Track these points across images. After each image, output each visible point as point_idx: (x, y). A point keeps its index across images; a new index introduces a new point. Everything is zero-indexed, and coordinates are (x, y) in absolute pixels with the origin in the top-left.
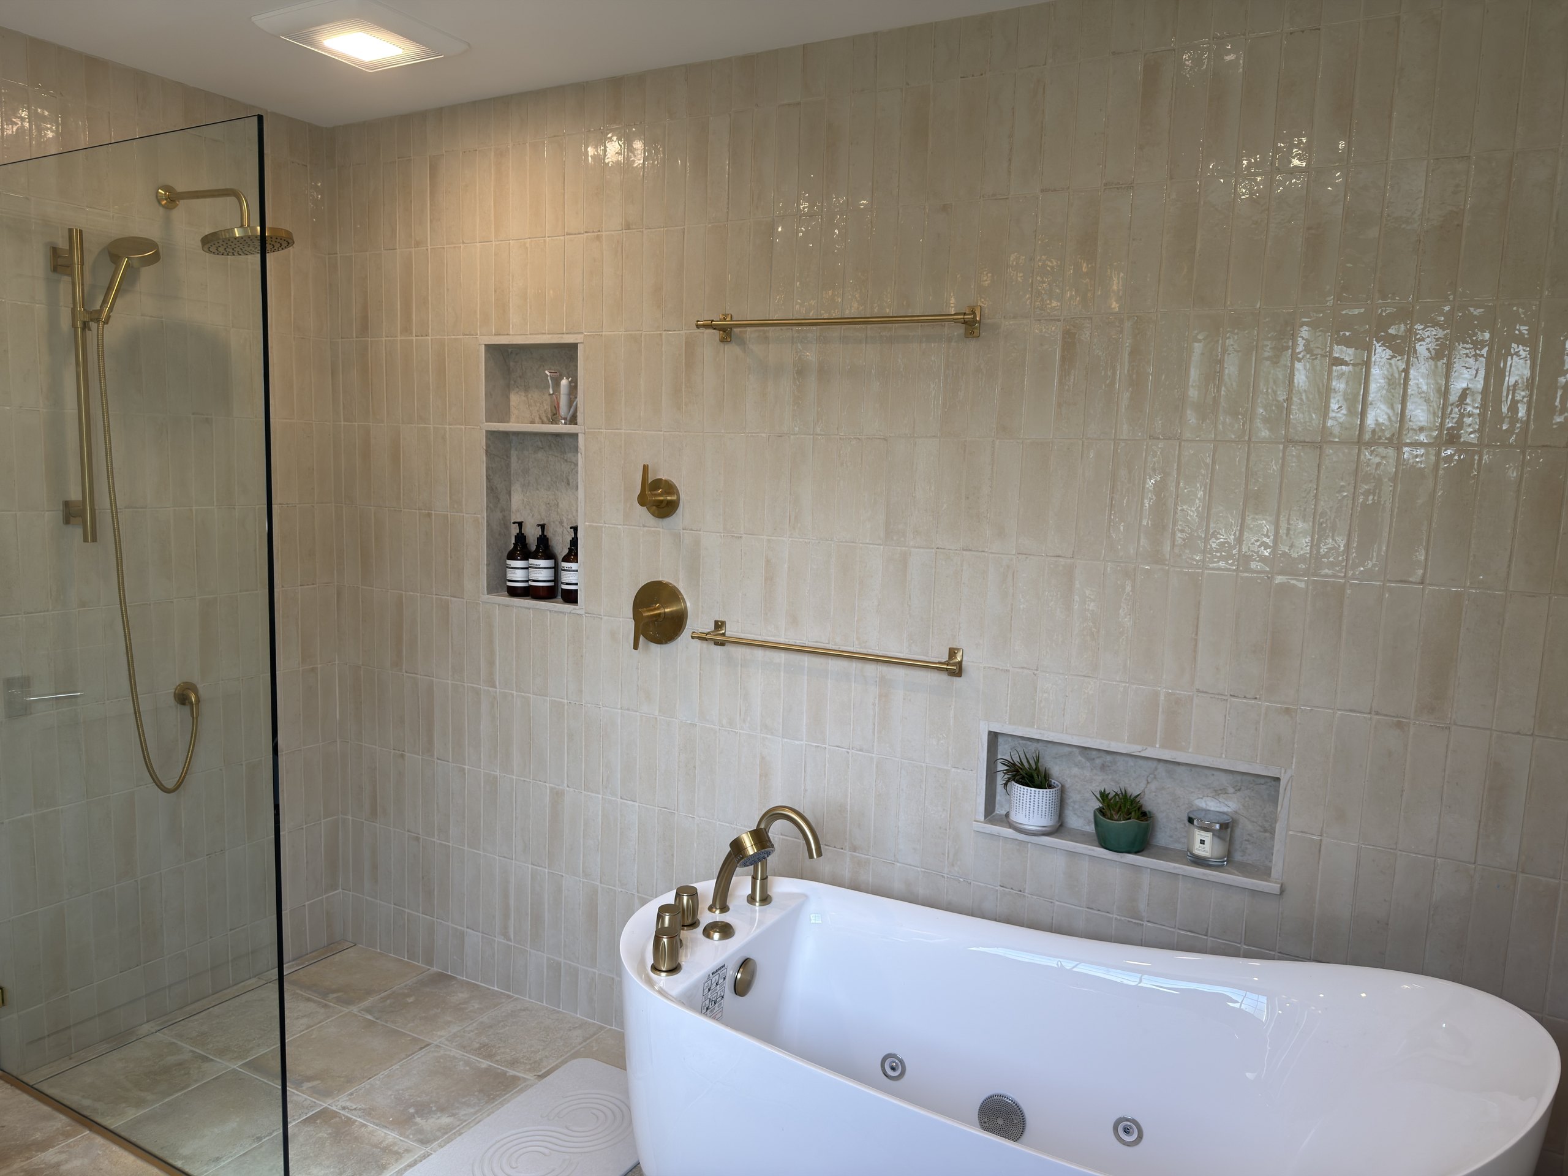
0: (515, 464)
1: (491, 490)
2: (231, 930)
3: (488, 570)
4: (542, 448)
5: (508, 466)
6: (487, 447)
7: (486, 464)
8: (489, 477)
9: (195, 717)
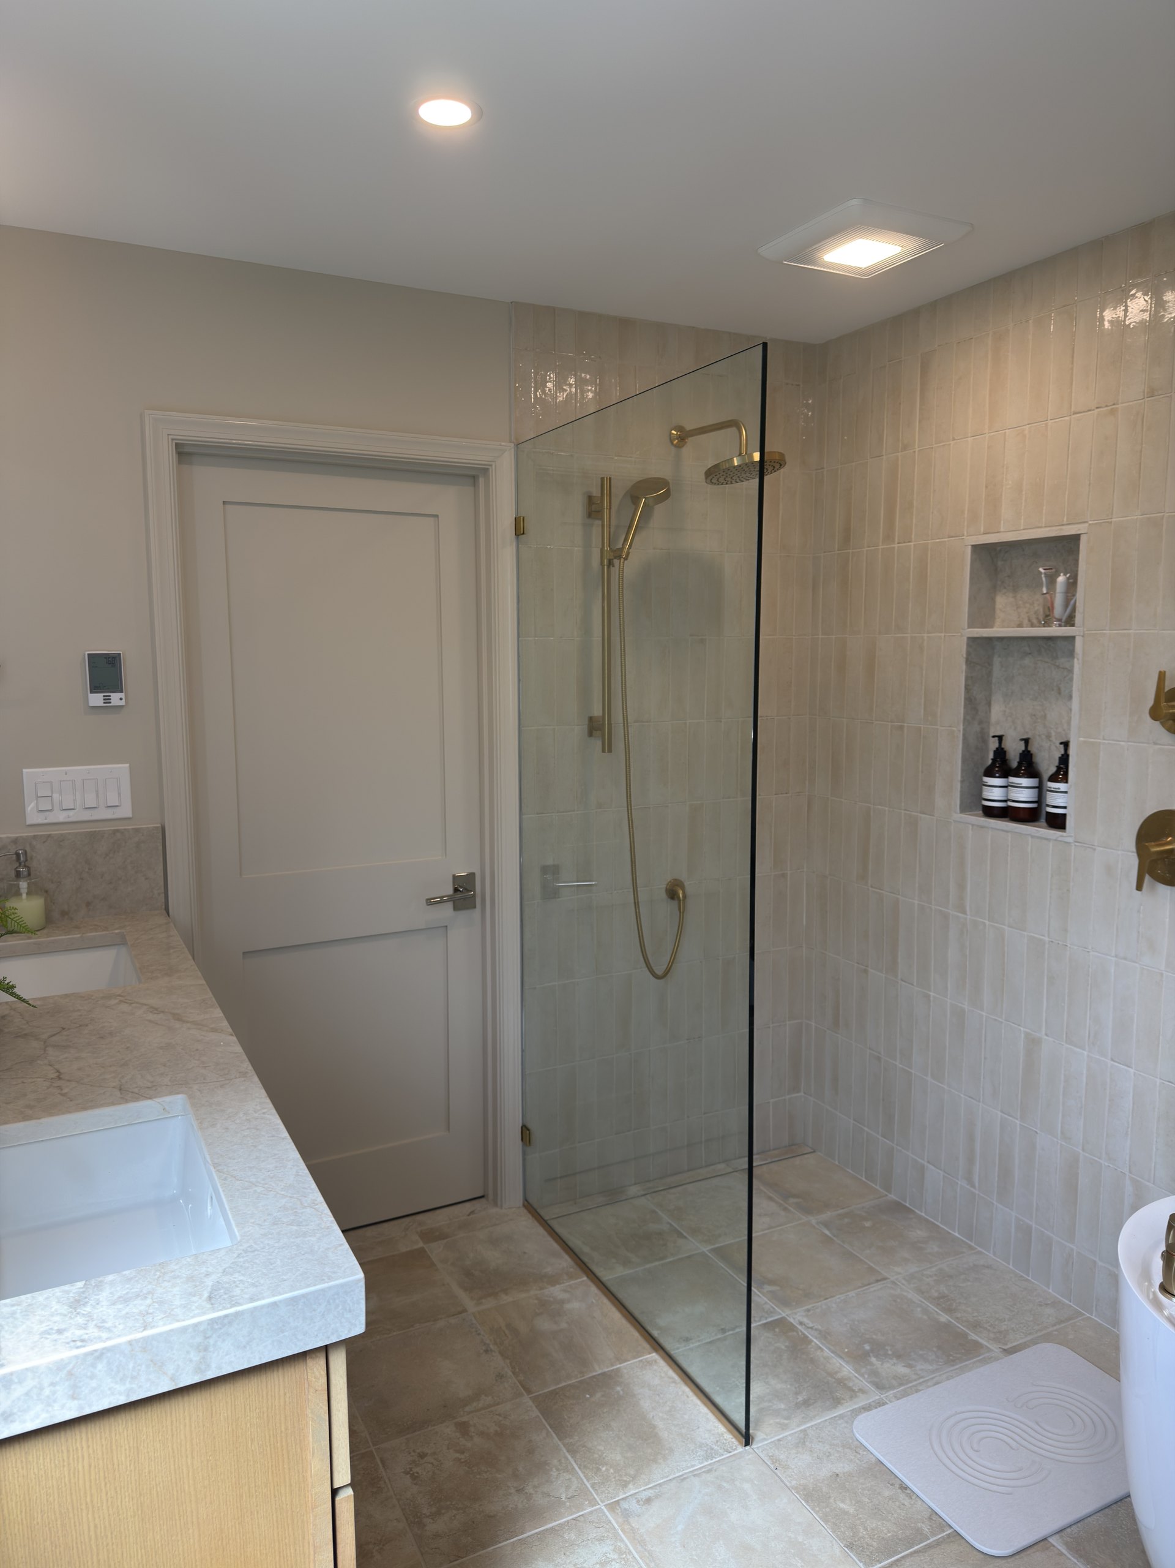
0: (997, 672)
1: (970, 701)
2: (705, 1114)
3: (961, 787)
4: (1030, 654)
5: (990, 674)
6: (967, 655)
7: (966, 673)
8: (967, 687)
9: (682, 912)
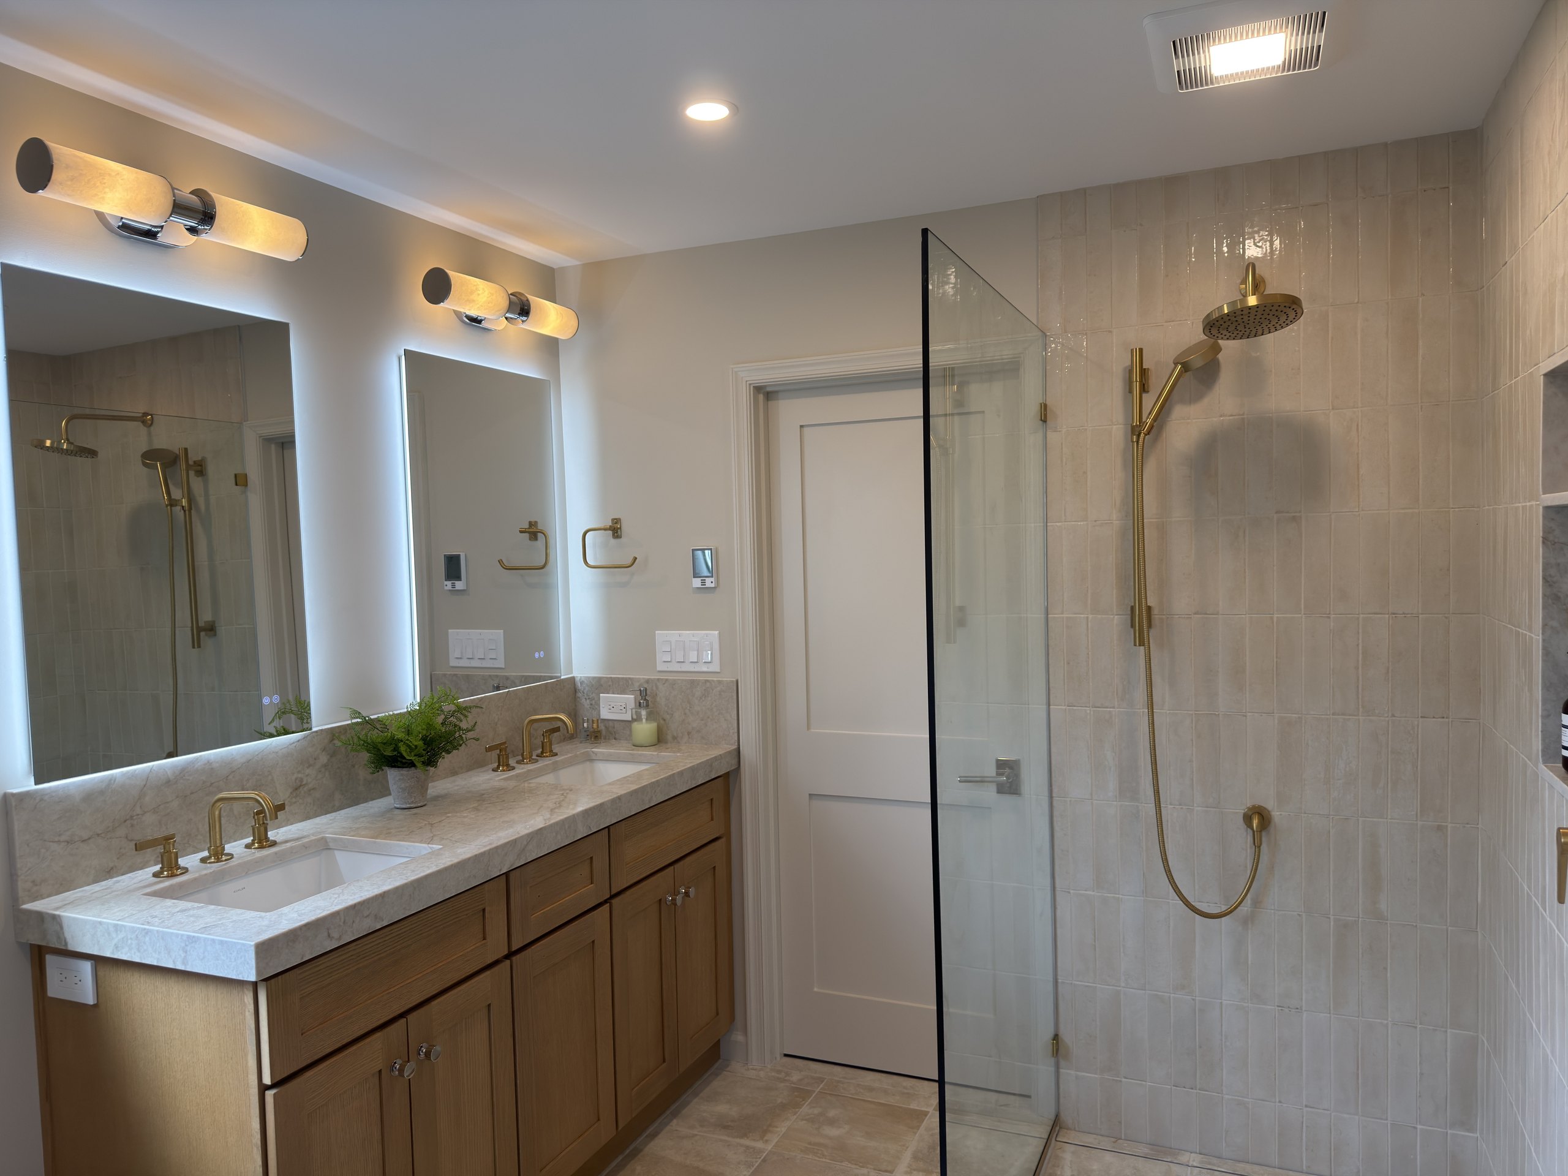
6: (1544, 532)
7: (1543, 558)
8: (1549, 579)
9: (1257, 846)
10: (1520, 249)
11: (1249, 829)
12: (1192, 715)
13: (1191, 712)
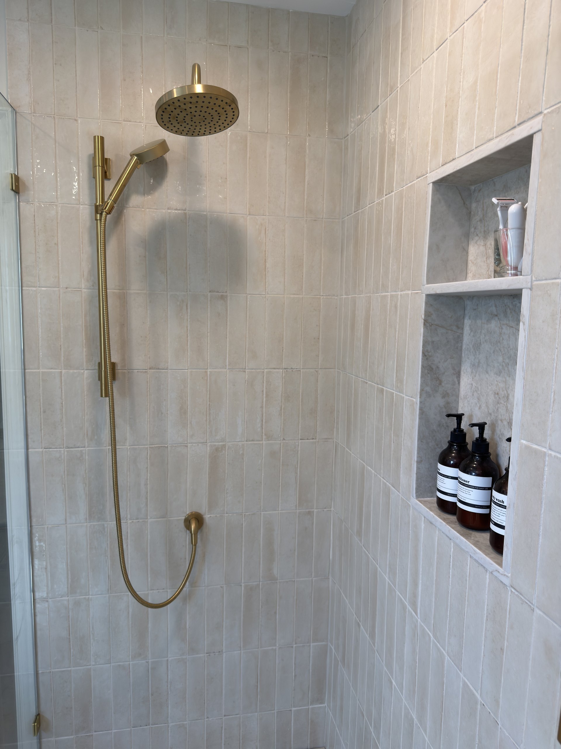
0: (467, 338)
1: (430, 370)
3: (418, 468)
4: (496, 315)
5: (459, 339)
6: (425, 315)
7: (424, 337)
8: (426, 354)
9: (194, 544)
10: (399, 88)
11: (188, 531)
12: (147, 448)
13: (147, 446)
